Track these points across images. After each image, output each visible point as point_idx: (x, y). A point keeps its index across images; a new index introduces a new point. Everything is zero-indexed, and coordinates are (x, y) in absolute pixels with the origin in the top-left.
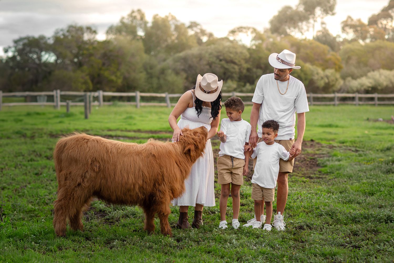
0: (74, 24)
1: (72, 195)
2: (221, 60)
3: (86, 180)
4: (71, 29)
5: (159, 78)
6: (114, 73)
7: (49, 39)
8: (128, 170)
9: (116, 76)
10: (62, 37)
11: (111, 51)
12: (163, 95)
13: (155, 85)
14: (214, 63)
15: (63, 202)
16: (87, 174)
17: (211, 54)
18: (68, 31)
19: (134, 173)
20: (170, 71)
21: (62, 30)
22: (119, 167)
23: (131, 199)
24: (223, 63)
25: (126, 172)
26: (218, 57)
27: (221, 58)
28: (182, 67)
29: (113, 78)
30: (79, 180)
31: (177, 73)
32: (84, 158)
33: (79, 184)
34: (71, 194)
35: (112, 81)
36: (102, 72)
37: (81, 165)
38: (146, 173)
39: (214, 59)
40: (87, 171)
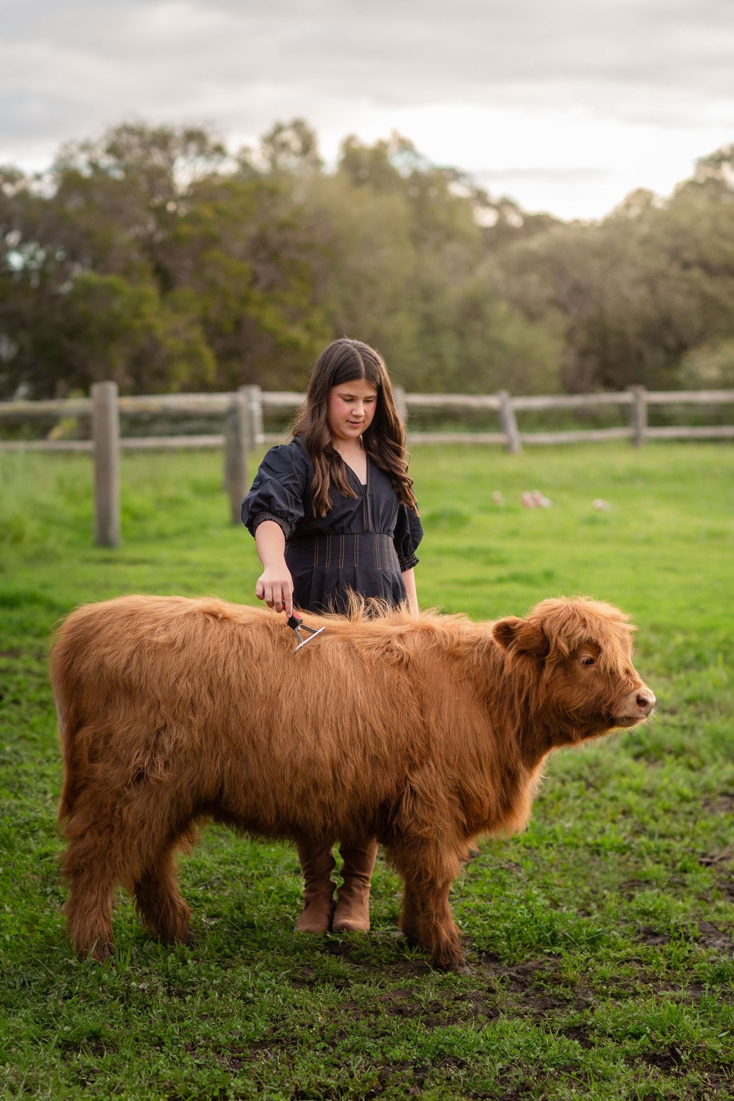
0: (131, 121)
1: (116, 814)
2: (686, 266)
3: (160, 761)
4: (125, 138)
5: (461, 335)
6: (297, 316)
7: (38, 177)
8: (317, 715)
9: (308, 328)
10: (86, 172)
11: (283, 226)
12: (492, 402)
13: (451, 362)
14: (665, 276)
15: (89, 840)
16: (165, 740)
17: (645, 241)
18: (113, 150)
19: (337, 725)
20: (503, 308)
21: (85, 147)
22: (286, 707)
23: (324, 818)
24: (696, 273)
25: (310, 721)
26: (674, 254)
27: (689, 255)
28: (548, 292)
29: (297, 333)
30: (138, 758)
31: (532, 316)
32: (156, 681)
33: (140, 776)
34: (113, 811)
35: (294, 347)
36: (252, 311)
37: (145, 708)
38: (375, 727)
39: (660, 263)
40: (165, 725)
